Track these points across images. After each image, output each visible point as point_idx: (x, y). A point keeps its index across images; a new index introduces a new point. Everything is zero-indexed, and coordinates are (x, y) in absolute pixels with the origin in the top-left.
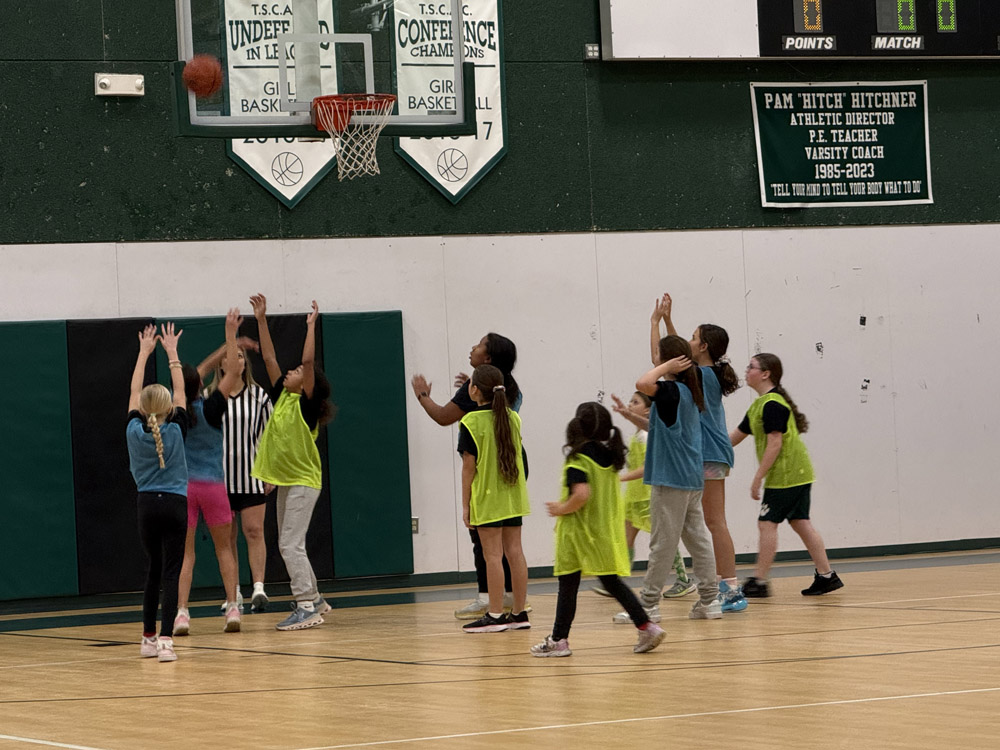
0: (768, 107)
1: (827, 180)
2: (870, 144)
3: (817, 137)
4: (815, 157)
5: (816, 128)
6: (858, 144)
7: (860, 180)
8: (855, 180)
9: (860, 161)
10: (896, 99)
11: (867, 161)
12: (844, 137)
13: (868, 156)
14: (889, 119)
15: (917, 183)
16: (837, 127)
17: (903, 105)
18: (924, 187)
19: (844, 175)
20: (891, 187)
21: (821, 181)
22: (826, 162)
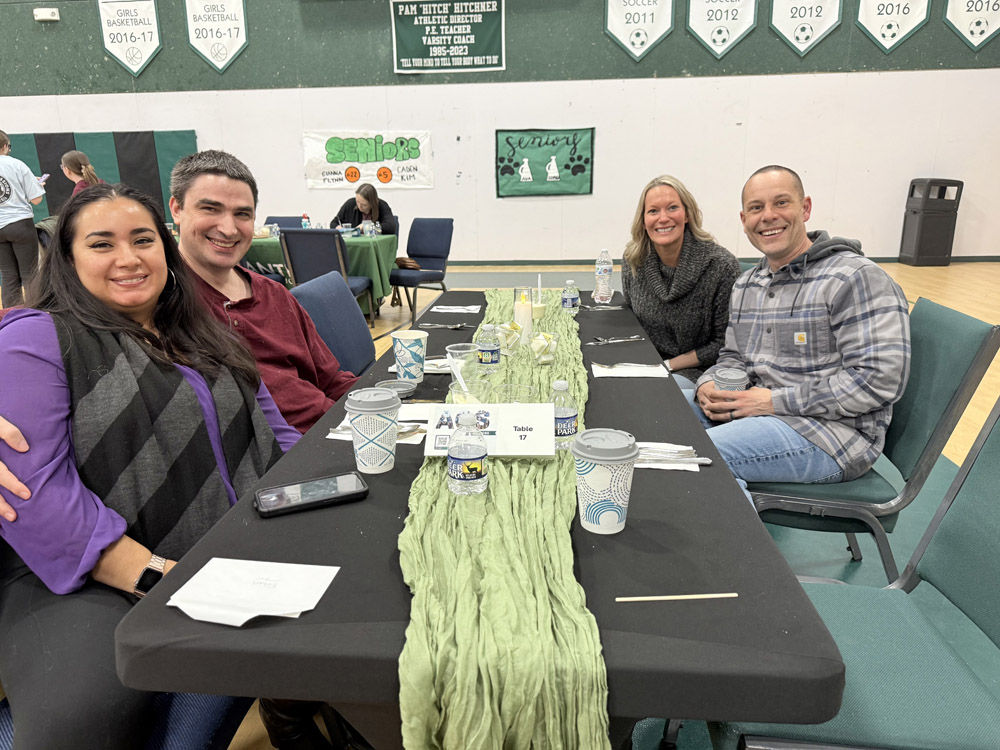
0: (400, 13)
1: (437, 57)
2: (466, 35)
3: (431, 30)
4: (429, 43)
5: (431, 26)
6: (457, 35)
7: (459, 56)
8: (455, 56)
9: (458, 45)
10: (483, 7)
11: (463, 45)
12: (449, 30)
13: (464, 42)
14: (479, 19)
15: (495, 58)
16: (444, 25)
17: (488, 10)
18: (500, 60)
19: (448, 54)
20: (478, 60)
21: (434, 57)
22: (437, 46)
